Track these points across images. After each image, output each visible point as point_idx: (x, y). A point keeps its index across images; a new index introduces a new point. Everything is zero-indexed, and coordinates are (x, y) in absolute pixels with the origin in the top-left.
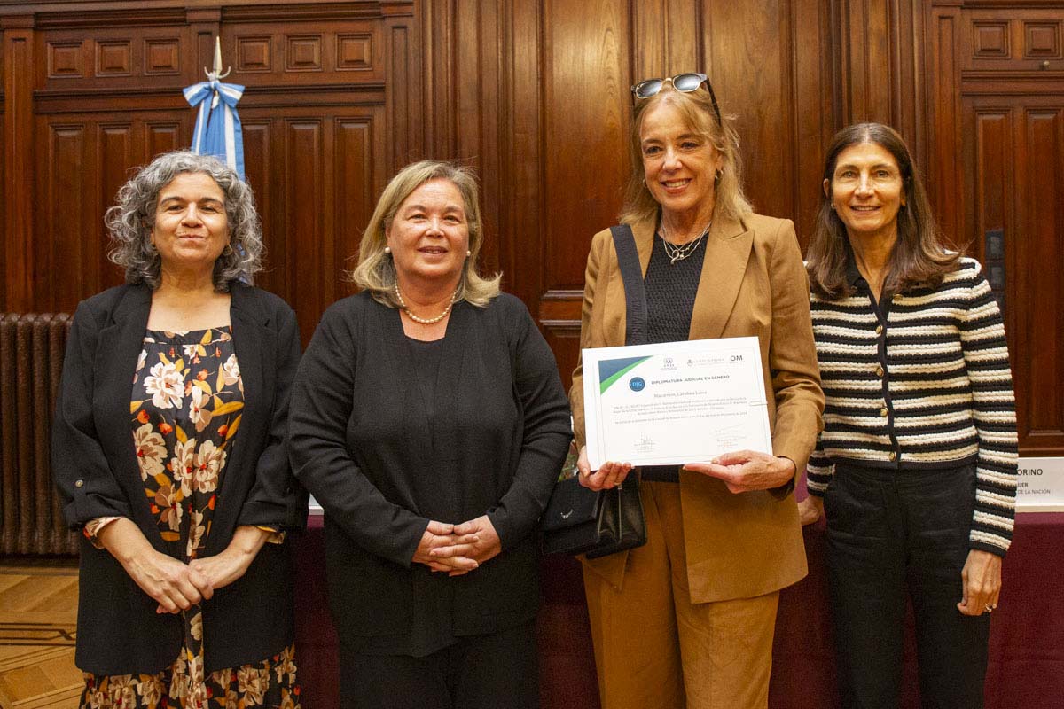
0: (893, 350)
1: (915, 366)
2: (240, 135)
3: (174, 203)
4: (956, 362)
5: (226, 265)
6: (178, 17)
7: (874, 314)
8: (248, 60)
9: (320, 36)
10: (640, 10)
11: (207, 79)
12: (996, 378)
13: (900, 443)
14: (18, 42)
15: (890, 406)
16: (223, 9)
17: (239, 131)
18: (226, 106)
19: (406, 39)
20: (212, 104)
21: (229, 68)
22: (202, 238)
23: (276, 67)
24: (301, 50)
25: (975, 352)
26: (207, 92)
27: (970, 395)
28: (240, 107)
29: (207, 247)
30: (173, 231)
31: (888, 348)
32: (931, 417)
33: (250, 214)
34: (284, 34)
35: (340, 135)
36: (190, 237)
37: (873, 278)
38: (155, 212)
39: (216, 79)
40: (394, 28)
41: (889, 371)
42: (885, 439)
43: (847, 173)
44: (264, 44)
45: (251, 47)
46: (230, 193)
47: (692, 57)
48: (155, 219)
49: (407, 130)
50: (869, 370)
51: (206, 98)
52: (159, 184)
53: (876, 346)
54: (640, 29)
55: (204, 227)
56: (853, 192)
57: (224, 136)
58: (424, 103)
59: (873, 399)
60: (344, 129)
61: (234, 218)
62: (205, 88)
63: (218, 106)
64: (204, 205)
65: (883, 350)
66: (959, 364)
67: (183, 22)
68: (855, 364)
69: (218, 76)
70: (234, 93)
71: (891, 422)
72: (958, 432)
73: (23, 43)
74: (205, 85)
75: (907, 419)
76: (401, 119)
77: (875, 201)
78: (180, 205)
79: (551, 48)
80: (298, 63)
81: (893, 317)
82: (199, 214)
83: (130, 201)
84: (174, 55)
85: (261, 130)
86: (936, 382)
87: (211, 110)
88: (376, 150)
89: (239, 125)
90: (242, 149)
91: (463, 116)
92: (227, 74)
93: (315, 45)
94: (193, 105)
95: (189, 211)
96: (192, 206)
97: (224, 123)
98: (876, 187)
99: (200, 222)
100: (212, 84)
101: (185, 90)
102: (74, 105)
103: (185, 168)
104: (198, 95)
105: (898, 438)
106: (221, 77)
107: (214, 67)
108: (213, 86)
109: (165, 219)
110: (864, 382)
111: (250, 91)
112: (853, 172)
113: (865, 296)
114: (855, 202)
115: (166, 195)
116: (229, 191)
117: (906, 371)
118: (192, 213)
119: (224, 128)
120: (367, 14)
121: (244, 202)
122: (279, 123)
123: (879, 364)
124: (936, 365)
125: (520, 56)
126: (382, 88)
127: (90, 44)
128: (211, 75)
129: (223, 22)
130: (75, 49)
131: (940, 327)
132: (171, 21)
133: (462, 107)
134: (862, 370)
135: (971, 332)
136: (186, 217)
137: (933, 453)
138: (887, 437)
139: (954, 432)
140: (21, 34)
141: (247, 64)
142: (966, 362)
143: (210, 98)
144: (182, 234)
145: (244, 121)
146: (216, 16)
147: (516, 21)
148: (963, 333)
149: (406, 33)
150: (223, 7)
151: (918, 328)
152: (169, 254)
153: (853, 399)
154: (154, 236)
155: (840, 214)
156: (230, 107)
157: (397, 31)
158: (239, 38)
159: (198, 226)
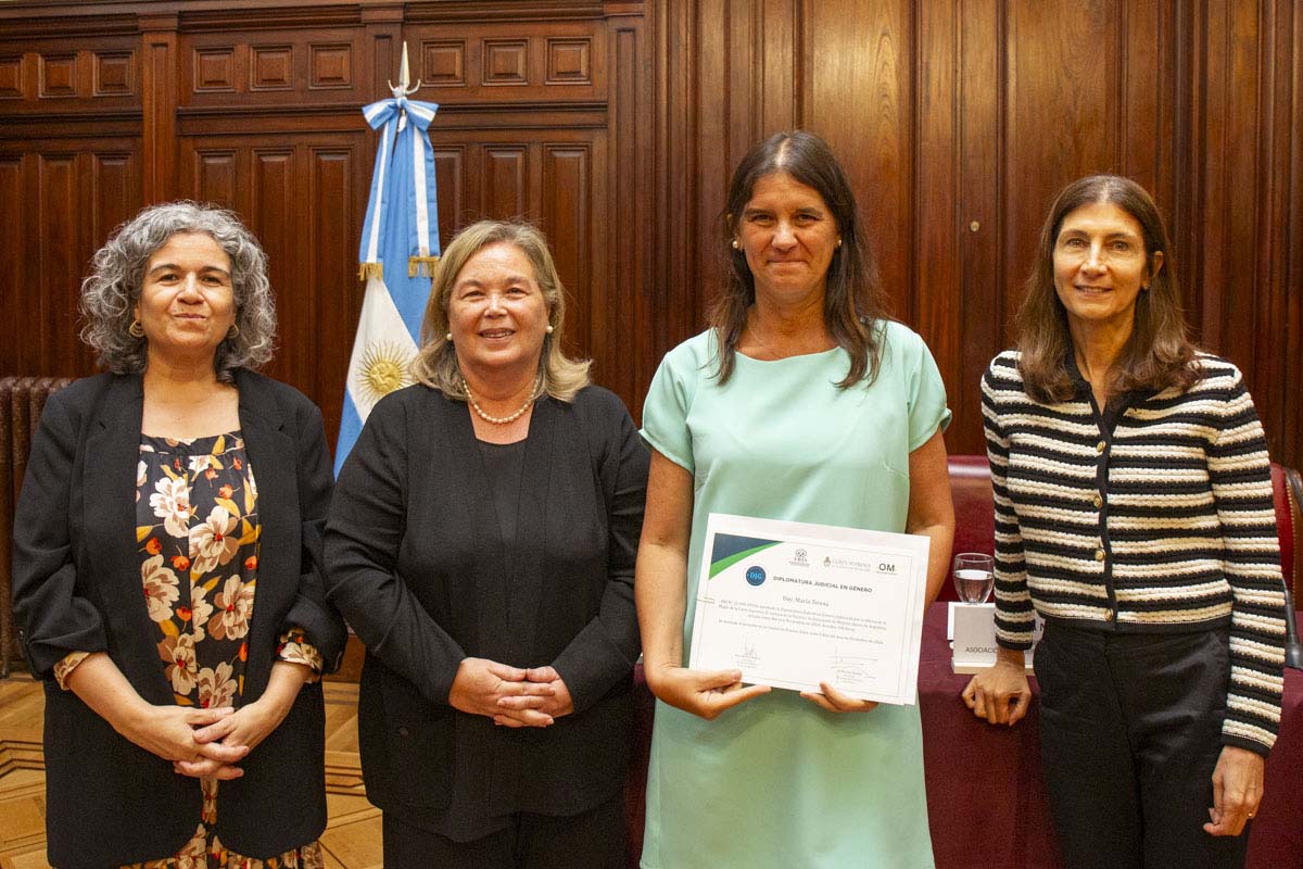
0: (1118, 475)
1: (1145, 496)
2: (433, 165)
3: (167, 272)
4: (1199, 496)
5: (230, 350)
6: (351, 17)
7: (1096, 426)
8: (435, 72)
9: (526, 41)
10: (925, 10)
11: (391, 95)
12: (1256, 521)
13: (1118, 599)
14: (159, 49)
15: (1107, 548)
16: (405, 6)
17: (431, 161)
18: (416, 130)
19: (635, 45)
20: (398, 127)
21: (419, 81)
22: (203, 317)
23: (472, 80)
24: (502, 58)
25: (1227, 486)
26: (392, 111)
27: (1220, 540)
28: (432, 130)
29: (209, 330)
30: (166, 309)
31: (1111, 471)
32: (1163, 565)
33: (262, 287)
34: (481, 38)
35: (550, 164)
36: (187, 316)
37: (1096, 379)
38: (141, 283)
39: (403, 95)
40: (620, 31)
41: (1109, 501)
42: (1101, 591)
43: (1073, 240)
44: (457, 52)
45: (440, 54)
46: (237, 260)
47: (992, 71)
48: (141, 291)
49: (635, 158)
50: (1084, 498)
51: (390, 119)
52: (150, 247)
53: (1095, 468)
54: (925, 33)
55: (205, 303)
56: (1079, 268)
57: (413, 167)
58: (656, 125)
59: (1086, 535)
60: (555, 158)
61: (243, 291)
62: (390, 106)
63: (405, 129)
64: (207, 276)
65: (1103, 473)
66: (1205, 498)
67: (357, 23)
68: (1067, 488)
69: (405, 91)
70: (426, 112)
71: (1108, 568)
72: (1203, 586)
73: (164, 49)
74: (390, 102)
75: (1130, 567)
76: (627, 144)
77: (1107, 281)
78: (175, 275)
79: (811, 58)
80: (499, 75)
81: (1121, 432)
82: (199, 286)
83: (110, 270)
84: (345, 64)
85: (453, 160)
86: (1172, 520)
87: (397, 133)
88: (595, 184)
89: (432, 153)
90: (434, 184)
91: (706, 144)
92: (416, 89)
93: (520, 53)
94: (375, 127)
95: (186, 283)
96: (191, 277)
97: (413, 149)
98: (1108, 263)
99: (201, 298)
100: (399, 102)
101: (364, 109)
102: (223, 126)
103: (182, 227)
104: (381, 116)
105: (1117, 591)
106: (408, 93)
107: (401, 80)
108: (399, 104)
109: (156, 293)
110: (1077, 513)
111: (446, 109)
112: (1081, 240)
113: (1086, 402)
114: (1080, 280)
115: (157, 263)
116: (237, 259)
117: (1133, 503)
118: (190, 286)
119: (413, 158)
120: (586, 14)
121: (255, 271)
122: (475, 150)
123: (1097, 491)
124: (1172, 496)
125: (773, 67)
126: (606, 106)
127: (244, 52)
128: (397, 91)
129: (406, 22)
130: (226, 57)
131: (1181, 448)
132: (340, 21)
133: (705, 131)
134: (1076, 496)
135: (1223, 459)
136: (183, 290)
137: (1164, 613)
138: (1103, 588)
139: (1197, 586)
140: (161, 38)
141: (434, 76)
142: (1216, 497)
143: (394, 121)
144: (178, 313)
145: (437, 148)
146: (398, 15)
147: (767, 22)
148: (1211, 459)
149: (635, 37)
150: (406, 3)
151: (1152, 447)
152: (158, 335)
153: (1060, 534)
154: (141, 312)
155: (1060, 294)
156: (419, 129)
157: (623, 35)
158: (425, 43)
159: (198, 303)
